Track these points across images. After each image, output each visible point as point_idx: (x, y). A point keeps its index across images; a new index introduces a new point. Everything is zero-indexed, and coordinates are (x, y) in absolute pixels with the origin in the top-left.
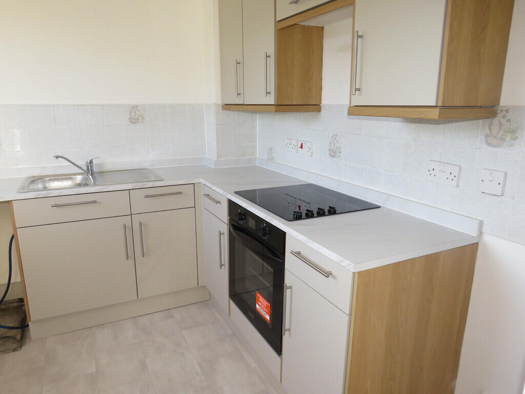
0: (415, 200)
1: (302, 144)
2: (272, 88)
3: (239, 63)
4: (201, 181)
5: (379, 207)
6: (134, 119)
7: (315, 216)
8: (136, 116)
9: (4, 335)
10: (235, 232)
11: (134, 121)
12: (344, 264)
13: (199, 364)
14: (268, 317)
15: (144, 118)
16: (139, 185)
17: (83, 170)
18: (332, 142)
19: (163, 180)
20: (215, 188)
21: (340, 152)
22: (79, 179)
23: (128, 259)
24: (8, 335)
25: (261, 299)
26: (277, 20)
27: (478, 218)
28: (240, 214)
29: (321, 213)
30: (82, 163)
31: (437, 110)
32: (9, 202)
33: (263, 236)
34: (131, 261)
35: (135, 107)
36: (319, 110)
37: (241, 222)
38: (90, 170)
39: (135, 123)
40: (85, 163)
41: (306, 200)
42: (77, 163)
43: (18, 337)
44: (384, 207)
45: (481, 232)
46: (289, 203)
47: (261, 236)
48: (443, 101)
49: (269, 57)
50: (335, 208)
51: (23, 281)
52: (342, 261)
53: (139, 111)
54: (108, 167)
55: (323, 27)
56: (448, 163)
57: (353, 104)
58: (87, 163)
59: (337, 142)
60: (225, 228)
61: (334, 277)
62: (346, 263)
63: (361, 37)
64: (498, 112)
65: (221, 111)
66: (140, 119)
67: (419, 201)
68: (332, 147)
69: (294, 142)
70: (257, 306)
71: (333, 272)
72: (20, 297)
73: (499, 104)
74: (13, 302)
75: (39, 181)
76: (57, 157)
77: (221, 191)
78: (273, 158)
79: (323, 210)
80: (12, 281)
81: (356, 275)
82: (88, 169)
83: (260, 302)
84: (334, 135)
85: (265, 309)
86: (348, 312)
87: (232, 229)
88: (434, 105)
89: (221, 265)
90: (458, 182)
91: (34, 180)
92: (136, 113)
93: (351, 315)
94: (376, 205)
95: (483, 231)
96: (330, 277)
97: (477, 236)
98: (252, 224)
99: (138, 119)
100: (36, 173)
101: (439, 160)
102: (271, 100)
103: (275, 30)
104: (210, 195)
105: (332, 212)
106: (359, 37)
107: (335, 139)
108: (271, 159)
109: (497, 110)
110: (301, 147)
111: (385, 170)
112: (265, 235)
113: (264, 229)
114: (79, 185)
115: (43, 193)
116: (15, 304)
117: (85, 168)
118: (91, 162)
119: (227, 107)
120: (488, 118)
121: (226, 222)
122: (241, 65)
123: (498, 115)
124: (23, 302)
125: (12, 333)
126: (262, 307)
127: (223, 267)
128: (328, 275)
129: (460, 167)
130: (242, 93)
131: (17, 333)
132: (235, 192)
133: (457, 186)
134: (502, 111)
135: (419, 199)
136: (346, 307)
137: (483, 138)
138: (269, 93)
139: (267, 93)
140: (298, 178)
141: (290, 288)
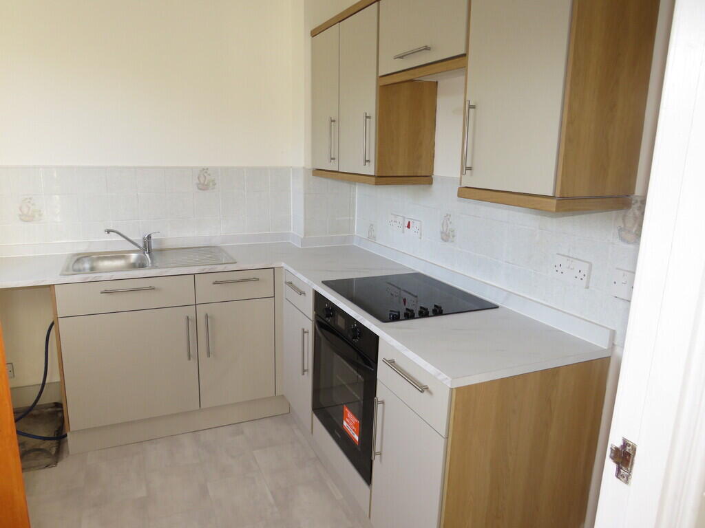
0: (539, 300)
1: (409, 222)
2: (372, 156)
3: (334, 121)
4: (283, 264)
5: (497, 307)
6: (203, 184)
7: (416, 316)
8: (205, 181)
9: (38, 447)
10: (322, 332)
11: (203, 187)
12: (440, 378)
13: (272, 493)
14: (356, 438)
15: (215, 184)
16: (207, 268)
17: (139, 247)
18: (445, 224)
19: (236, 263)
20: (299, 275)
21: (453, 236)
22: (134, 257)
23: (189, 359)
24: (41, 447)
25: (349, 415)
26: (380, 75)
27: (609, 327)
28: (327, 309)
29: (424, 314)
30: (138, 238)
31: (554, 201)
32: (51, 287)
33: (353, 338)
34: (193, 362)
35: (205, 170)
36: (430, 182)
37: (329, 320)
38: (147, 246)
39: (204, 190)
40: (141, 238)
41: (412, 293)
42: (131, 238)
43: (54, 451)
44: (502, 307)
45: (613, 344)
46: (392, 295)
47: (351, 338)
48: (562, 191)
49: (369, 117)
50: (441, 308)
51: (63, 382)
52: (440, 374)
53: (209, 175)
54: (169, 244)
55: (437, 82)
56: (577, 259)
57: (463, 185)
58: (144, 238)
59: (451, 223)
60: (309, 325)
61: (430, 393)
62: (443, 376)
63: (474, 107)
64: (633, 202)
65: (311, 175)
66: (211, 184)
67: (544, 303)
68: (445, 229)
69: (400, 219)
70: (345, 423)
71: (429, 387)
72: (57, 400)
73: (634, 193)
74: (46, 406)
75: (86, 259)
76: (109, 232)
77: (306, 280)
78: (375, 237)
79: (426, 309)
80: (47, 381)
81: (454, 392)
82: (145, 245)
83: (348, 418)
84: (447, 215)
85: (354, 428)
86: (444, 435)
87: (317, 327)
88: (551, 194)
89: (304, 371)
90: (588, 282)
91: (79, 258)
92: (205, 177)
93: (447, 438)
94: (494, 305)
95: (616, 343)
96: (426, 393)
97: (609, 349)
98: (341, 323)
99: (207, 185)
100: (82, 249)
101: (567, 254)
102: (370, 170)
103: (377, 87)
104: (294, 283)
105: (438, 312)
106: (471, 107)
107: (449, 219)
108: (372, 238)
109: (631, 200)
110: (409, 226)
111: (506, 262)
112: (355, 337)
113: (354, 330)
114: (133, 266)
115: (91, 276)
116: (50, 410)
117: (141, 245)
118: (149, 237)
119: (318, 172)
120: (622, 209)
121: (312, 318)
122: (337, 123)
123: (633, 206)
124: (62, 407)
125: (46, 445)
126: (350, 424)
127: (306, 373)
128: (423, 389)
129: (591, 265)
130: (336, 157)
131: (51, 446)
132: (323, 282)
133: (587, 287)
134: (637, 202)
135: (544, 300)
136: (442, 429)
137: (617, 231)
138: (369, 161)
139: (366, 161)
140: (405, 265)
141: (383, 402)
